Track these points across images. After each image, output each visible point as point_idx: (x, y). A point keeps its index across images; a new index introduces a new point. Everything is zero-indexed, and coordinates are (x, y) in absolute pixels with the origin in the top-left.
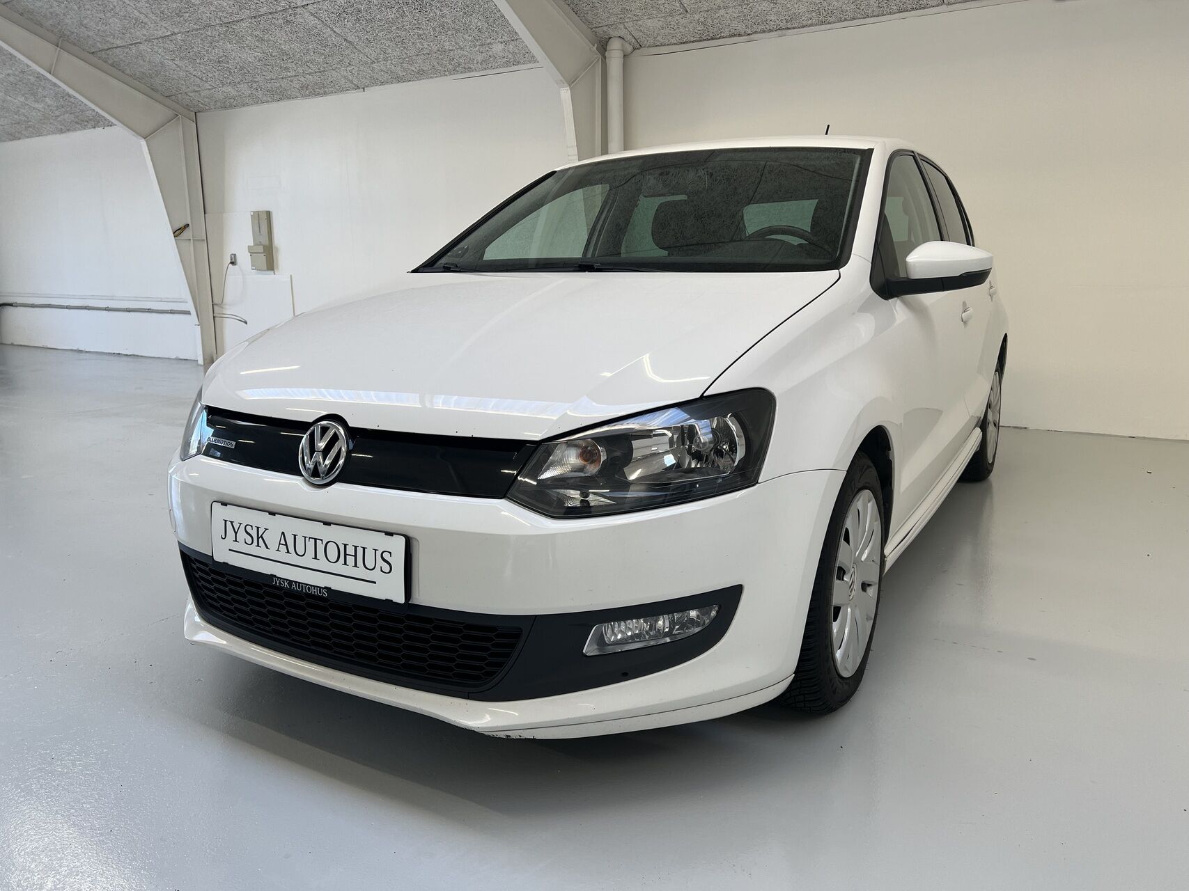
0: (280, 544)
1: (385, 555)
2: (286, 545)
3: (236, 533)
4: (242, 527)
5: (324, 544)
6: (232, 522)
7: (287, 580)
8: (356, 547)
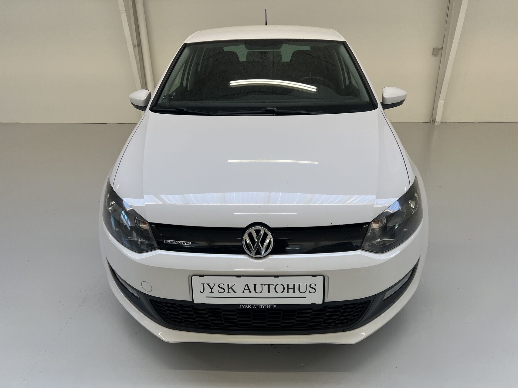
0: (244, 289)
1: (312, 286)
2: (249, 289)
3: (212, 289)
4: (217, 286)
5: (274, 286)
6: (208, 284)
7: (249, 305)
8: (294, 285)
